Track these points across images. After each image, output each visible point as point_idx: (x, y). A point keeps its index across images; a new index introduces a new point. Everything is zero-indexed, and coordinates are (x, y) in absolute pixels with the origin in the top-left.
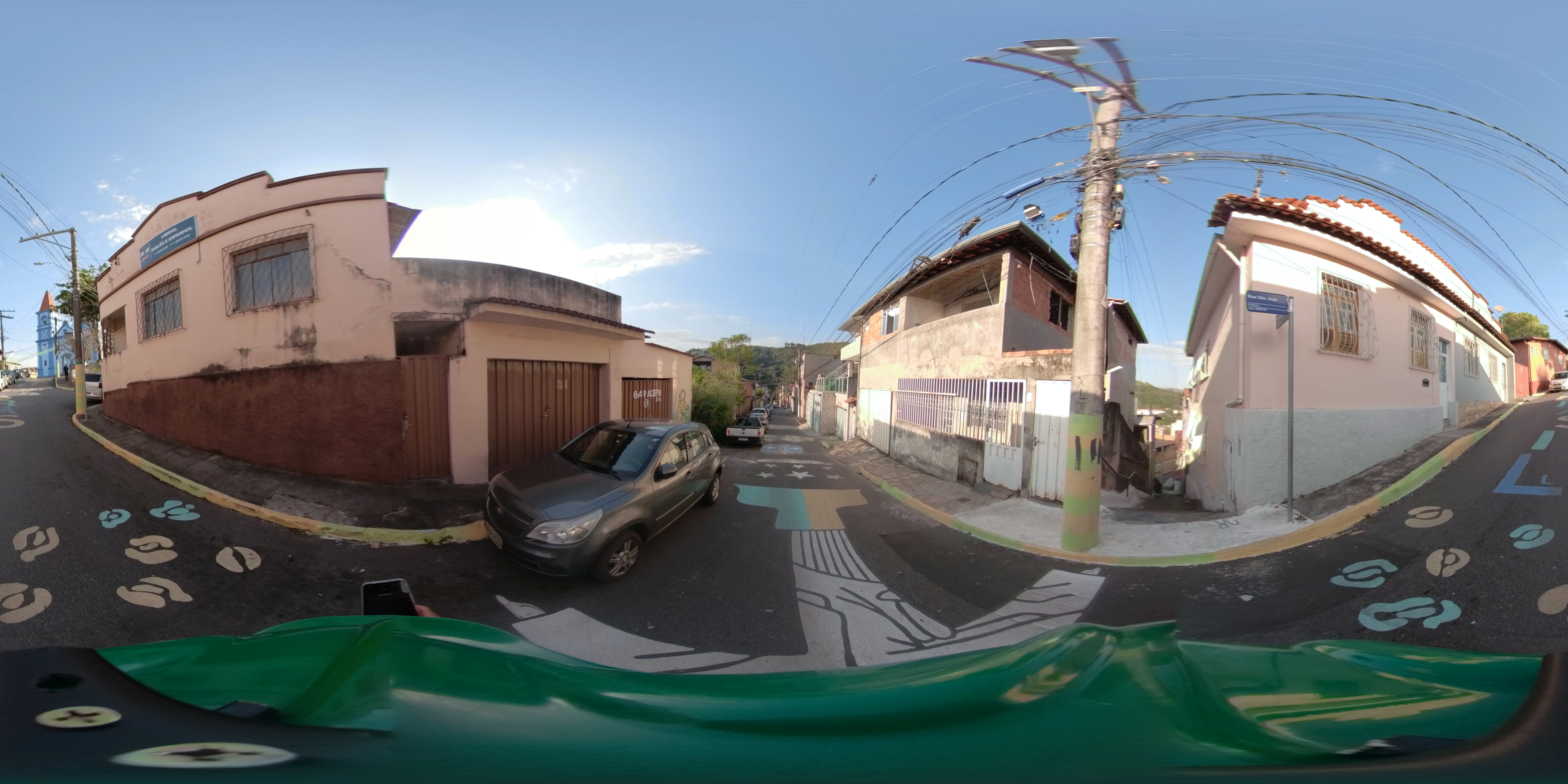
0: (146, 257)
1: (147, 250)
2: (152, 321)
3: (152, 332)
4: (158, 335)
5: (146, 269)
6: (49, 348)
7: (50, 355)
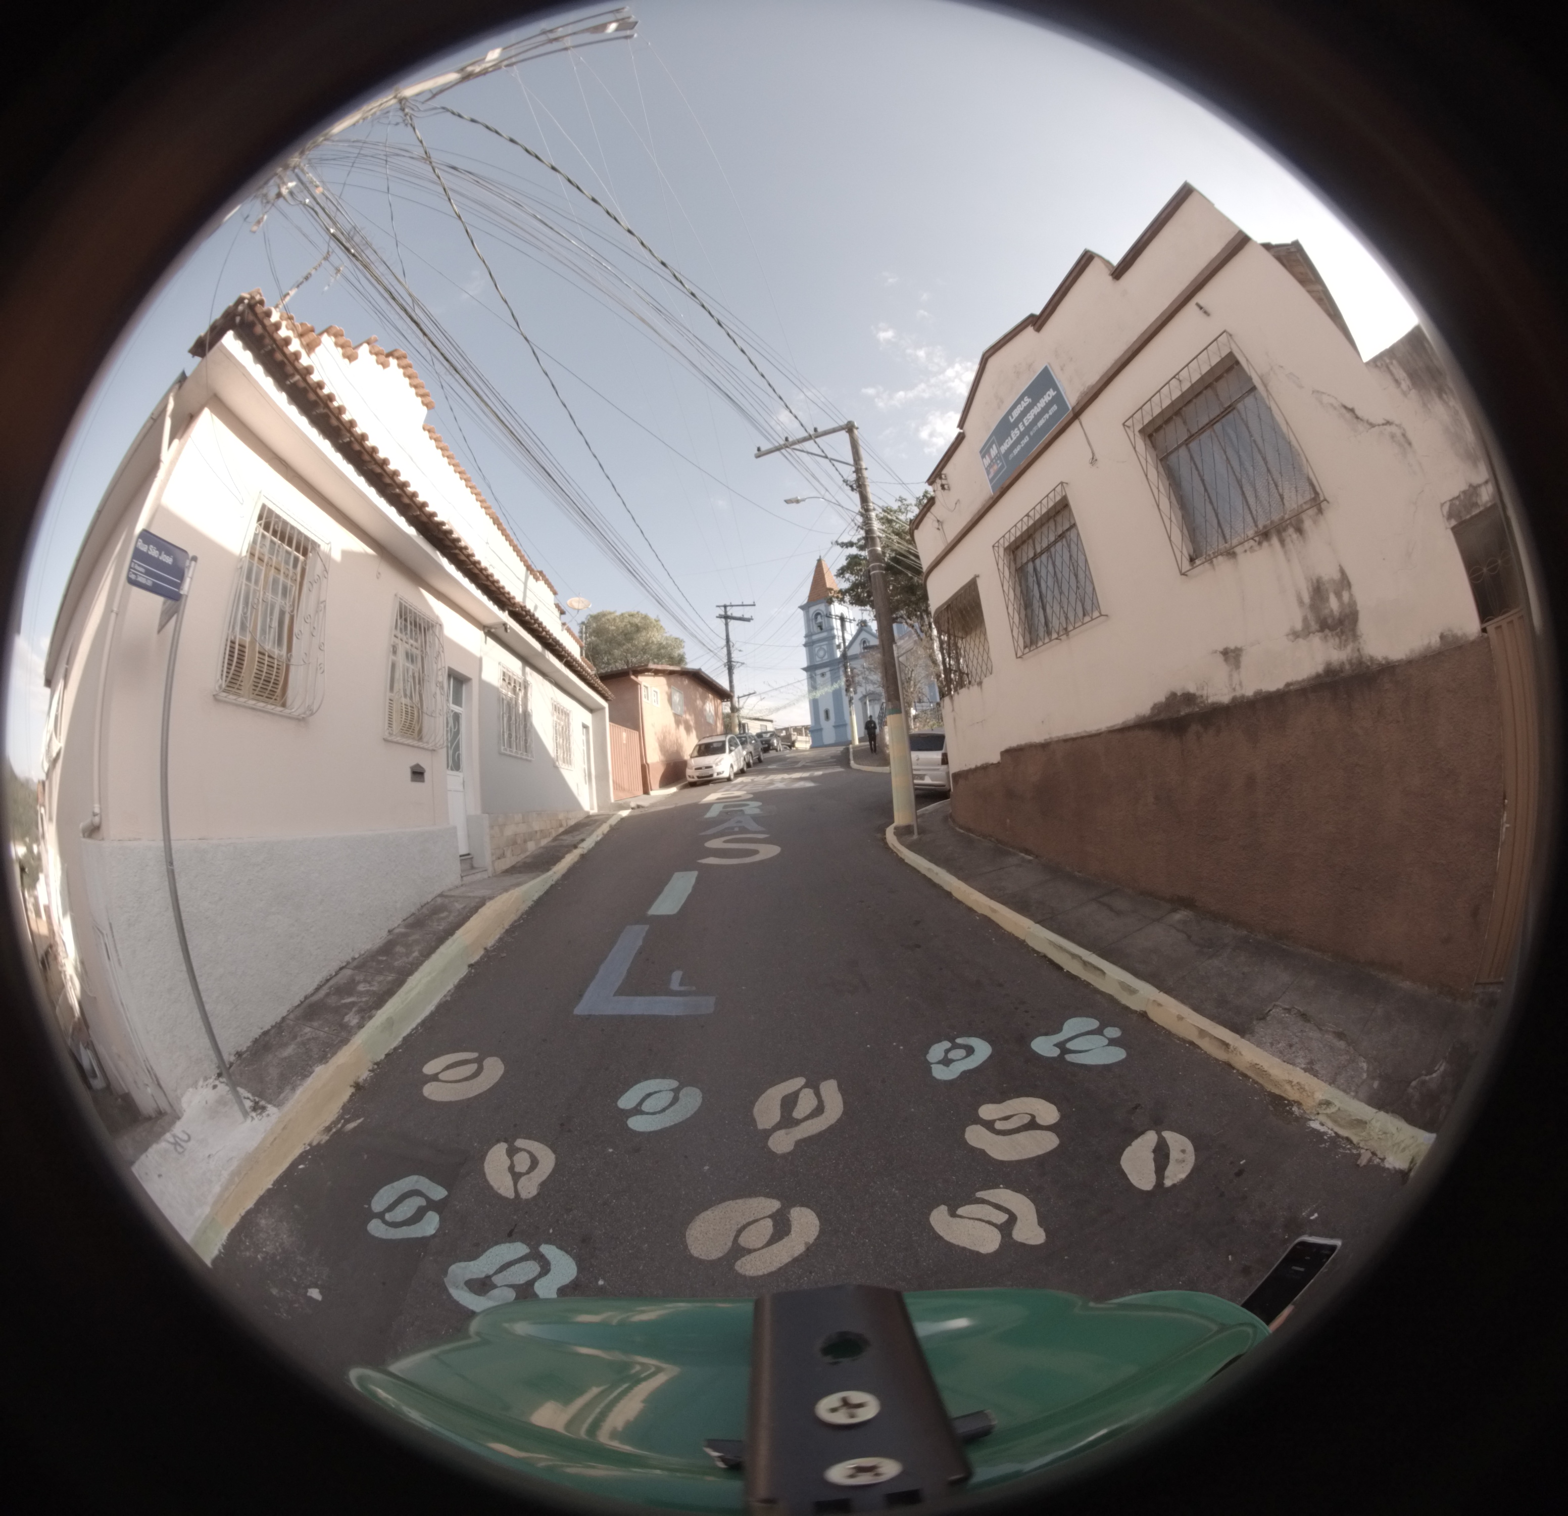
0: (996, 467)
1: (994, 451)
2: (1036, 604)
3: (1042, 630)
4: (1054, 636)
5: (1002, 492)
6: (834, 679)
7: (836, 694)
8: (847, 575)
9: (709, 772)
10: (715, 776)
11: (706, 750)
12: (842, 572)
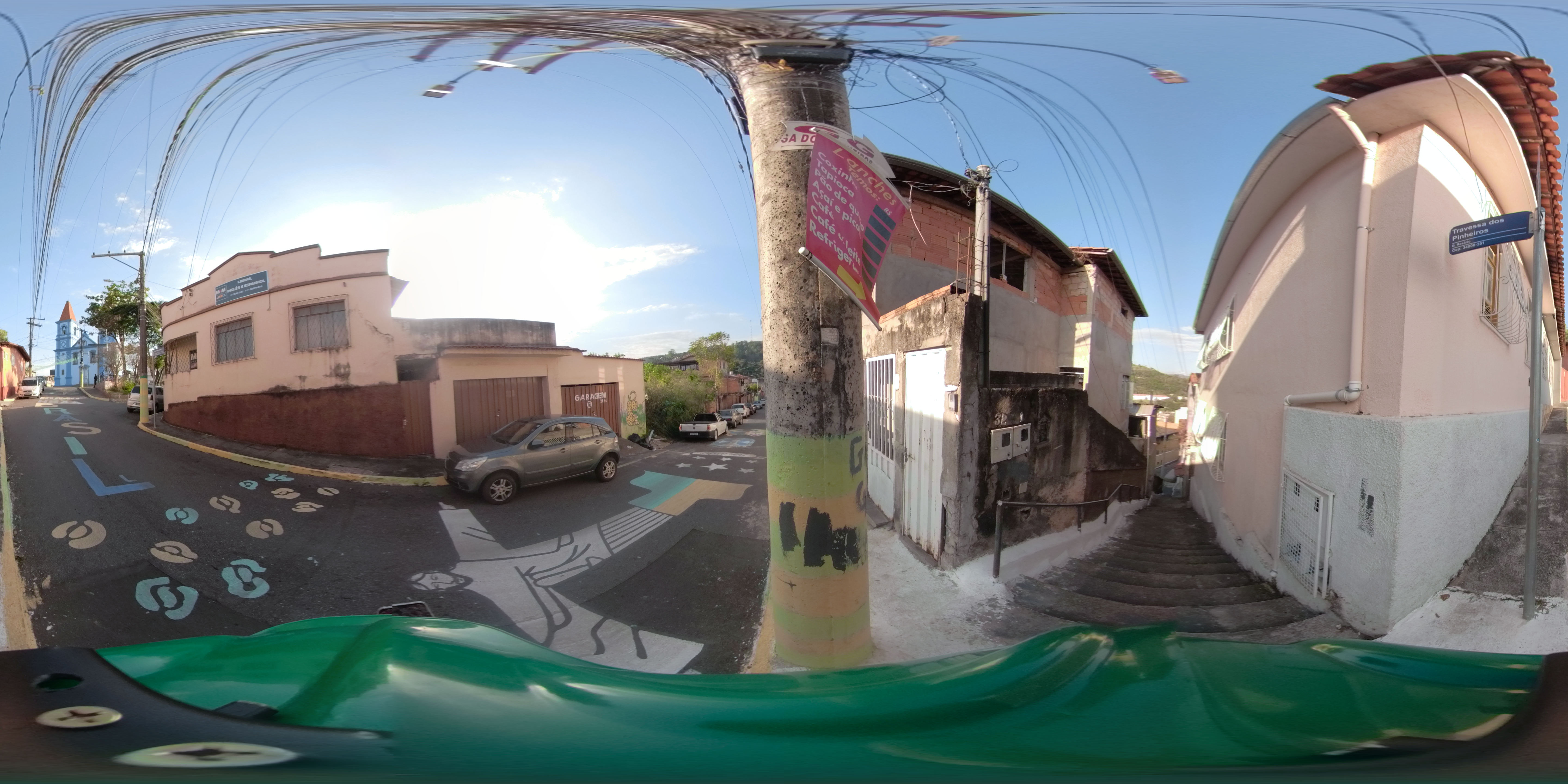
0: (221, 296)
1: (222, 290)
2: (223, 349)
3: (224, 358)
4: (231, 361)
5: (221, 305)
6: (68, 358)
7: (68, 365)
8: (90, 312)
9: (30, 393)
10: (32, 395)
11: (25, 383)
12: (88, 310)
